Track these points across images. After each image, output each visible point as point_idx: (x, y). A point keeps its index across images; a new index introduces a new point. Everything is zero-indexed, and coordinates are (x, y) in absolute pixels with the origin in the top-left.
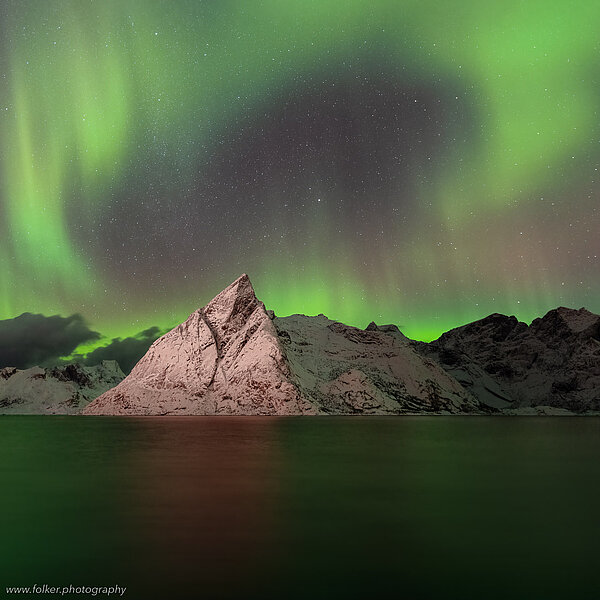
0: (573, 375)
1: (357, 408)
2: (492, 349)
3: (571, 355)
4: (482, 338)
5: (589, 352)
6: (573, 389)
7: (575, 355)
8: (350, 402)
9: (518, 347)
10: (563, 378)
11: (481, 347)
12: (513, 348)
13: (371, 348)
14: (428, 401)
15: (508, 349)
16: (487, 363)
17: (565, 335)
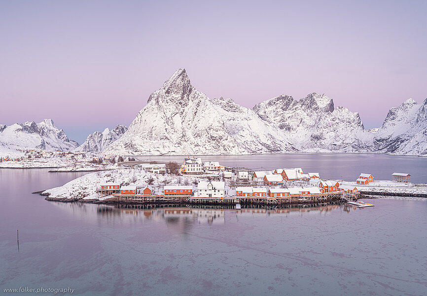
0: (321, 131)
1: (253, 150)
2: (282, 116)
3: (319, 120)
4: (276, 109)
5: (328, 119)
6: (321, 138)
7: (322, 121)
8: (249, 147)
9: (293, 114)
10: (317, 133)
11: (276, 114)
12: (290, 115)
13: (237, 114)
14: (271, 145)
15: (288, 115)
16: (279, 124)
17: (316, 109)
